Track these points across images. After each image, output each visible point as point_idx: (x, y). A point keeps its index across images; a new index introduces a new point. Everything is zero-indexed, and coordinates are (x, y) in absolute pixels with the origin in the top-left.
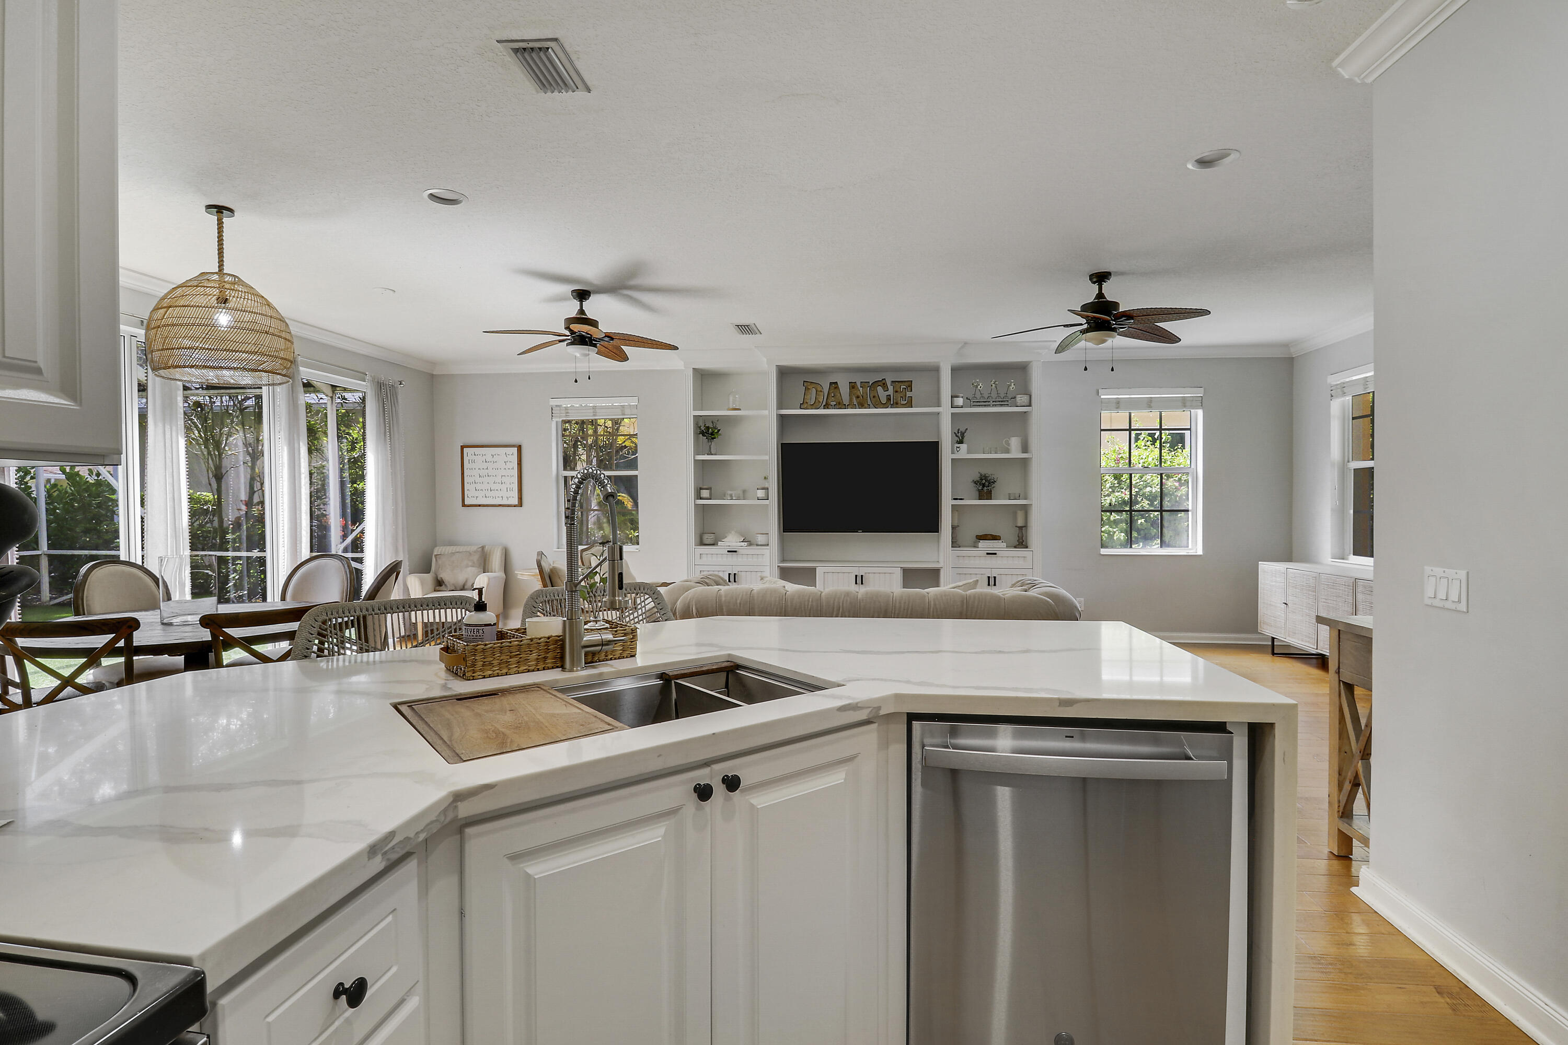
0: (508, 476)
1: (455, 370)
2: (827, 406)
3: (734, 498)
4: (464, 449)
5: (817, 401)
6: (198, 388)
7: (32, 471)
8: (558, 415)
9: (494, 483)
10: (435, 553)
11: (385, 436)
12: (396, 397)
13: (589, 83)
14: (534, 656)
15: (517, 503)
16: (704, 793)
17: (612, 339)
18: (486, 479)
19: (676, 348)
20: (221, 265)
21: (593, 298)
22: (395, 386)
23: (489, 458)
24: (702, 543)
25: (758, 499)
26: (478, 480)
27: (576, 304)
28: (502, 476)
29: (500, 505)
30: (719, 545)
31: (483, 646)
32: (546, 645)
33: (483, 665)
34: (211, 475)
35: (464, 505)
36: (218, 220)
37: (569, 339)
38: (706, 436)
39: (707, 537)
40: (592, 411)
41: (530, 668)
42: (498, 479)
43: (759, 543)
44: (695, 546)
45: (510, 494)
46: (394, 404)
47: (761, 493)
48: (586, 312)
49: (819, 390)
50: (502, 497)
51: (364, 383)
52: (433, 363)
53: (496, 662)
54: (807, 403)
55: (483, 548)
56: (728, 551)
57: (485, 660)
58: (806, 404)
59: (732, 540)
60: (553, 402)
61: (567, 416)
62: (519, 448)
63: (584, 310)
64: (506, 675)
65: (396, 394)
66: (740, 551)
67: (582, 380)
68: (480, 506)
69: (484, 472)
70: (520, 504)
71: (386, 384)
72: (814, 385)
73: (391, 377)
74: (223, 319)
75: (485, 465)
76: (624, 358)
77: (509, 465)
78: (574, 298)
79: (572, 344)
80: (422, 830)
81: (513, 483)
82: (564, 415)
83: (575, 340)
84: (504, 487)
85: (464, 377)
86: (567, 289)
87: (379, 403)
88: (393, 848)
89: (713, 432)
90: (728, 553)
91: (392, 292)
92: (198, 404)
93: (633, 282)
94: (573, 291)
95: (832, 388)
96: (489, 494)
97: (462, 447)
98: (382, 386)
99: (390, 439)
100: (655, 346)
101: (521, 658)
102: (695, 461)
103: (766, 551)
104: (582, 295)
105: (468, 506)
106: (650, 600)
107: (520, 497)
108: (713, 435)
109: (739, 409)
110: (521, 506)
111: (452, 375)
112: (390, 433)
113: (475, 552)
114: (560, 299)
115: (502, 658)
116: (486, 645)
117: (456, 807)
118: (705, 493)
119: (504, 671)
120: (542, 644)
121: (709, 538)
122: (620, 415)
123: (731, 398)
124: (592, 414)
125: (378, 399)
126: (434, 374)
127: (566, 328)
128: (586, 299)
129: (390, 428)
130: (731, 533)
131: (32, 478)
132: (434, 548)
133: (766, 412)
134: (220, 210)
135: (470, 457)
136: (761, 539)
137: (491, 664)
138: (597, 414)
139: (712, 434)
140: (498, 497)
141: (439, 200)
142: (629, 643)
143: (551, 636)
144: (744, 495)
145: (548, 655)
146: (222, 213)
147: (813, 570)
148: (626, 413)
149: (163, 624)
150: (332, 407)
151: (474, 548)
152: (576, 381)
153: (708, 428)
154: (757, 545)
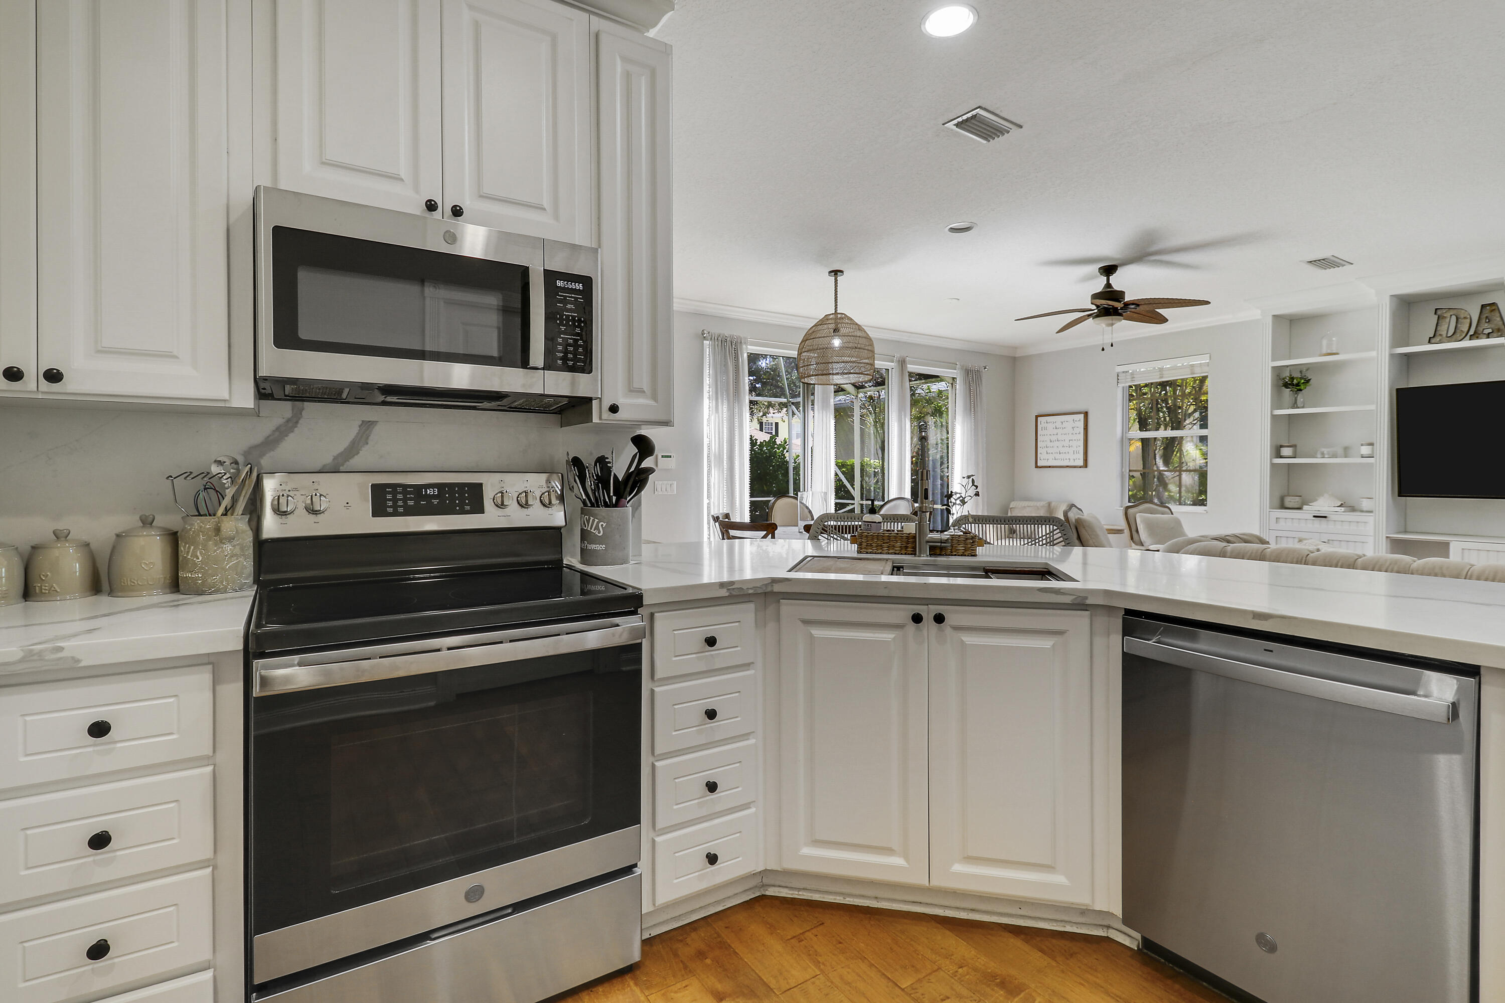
0: (1075, 440)
1: (1032, 351)
2: (1476, 336)
3: (1326, 456)
4: (1039, 418)
5: (1458, 331)
6: (871, 386)
7: (787, 447)
8: (1124, 381)
9: (1063, 447)
10: (1011, 507)
11: (971, 410)
12: (981, 380)
13: (1018, 122)
14: (898, 544)
15: (1082, 465)
16: (917, 619)
17: (1138, 305)
18: (1056, 444)
19: (1208, 303)
20: (836, 308)
21: (1119, 271)
22: (980, 370)
23: (1058, 425)
24: (1283, 507)
25: (1362, 457)
26: (1049, 444)
27: (1104, 279)
28: (1070, 440)
29: (1067, 466)
30: (1304, 509)
31: (866, 534)
32: (907, 539)
33: (867, 546)
34: (878, 448)
35: (1037, 467)
36: (835, 279)
37: (1095, 313)
38: (1289, 388)
39: (1289, 500)
40: (1158, 373)
41: (896, 552)
42: (1066, 443)
43: (1365, 509)
44: (1270, 508)
45: (1076, 456)
46: (979, 384)
47: (1365, 450)
48: (1112, 285)
49: (1462, 316)
50: (1069, 459)
51: (955, 371)
52: (1015, 348)
53: (874, 545)
54: (1441, 335)
55: (1049, 504)
56: (1314, 516)
57: (868, 542)
58: (1440, 337)
59: (1323, 505)
60: (1120, 369)
61: (1132, 381)
62: (1086, 414)
63: (1110, 284)
64: (881, 554)
65: (981, 378)
66: (1332, 517)
67: (1108, 348)
68: (1050, 467)
69: (1054, 438)
70: (1086, 465)
71: (972, 370)
72: (1452, 312)
73: (975, 363)
74: (837, 342)
75: (1055, 431)
76: (1163, 320)
77: (1076, 430)
78: (1101, 275)
79: (1097, 316)
80: (751, 588)
81: (1079, 446)
82: (1130, 380)
83: (1100, 312)
84: (1071, 450)
85: (1040, 356)
86: (1094, 268)
87: (966, 386)
88: (734, 589)
89: (1299, 383)
90: (1314, 518)
91: (956, 300)
92: (871, 398)
93: (1154, 248)
94: (1100, 269)
95: (1486, 313)
96: (1058, 456)
97: (1037, 417)
98: (969, 371)
99: (974, 415)
100: (1184, 304)
101: (890, 544)
102: (1274, 417)
103: (1370, 519)
104: (1109, 270)
105: (1040, 467)
106: (1058, 531)
107: (1085, 458)
108: (1300, 386)
109: (1337, 354)
110: (1086, 467)
111: (1031, 355)
112: (974, 410)
113: (1042, 507)
114: (1089, 278)
115: (878, 543)
116: (868, 533)
117: (772, 586)
118: (1286, 451)
119: (880, 551)
120: (905, 537)
121: (1292, 501)
122: (1187, 375)
123: (1325, 342)
124: (1158, 377)
125: (966, 382)
126: (1017, 356)
127: (1092, 303)
128: (1112, 274)
129: (974, 407)
130: (1323, 496)
131: (787, 451)
132: (1011, 502)
133: (1374, 354)
134: (836, 273)
135: (1043, 425)
136: (1365, 504)
137: (871, 545)
138: (1164, 376)
139: (1298, 385)
140: (1066, 459)
141: (958, 231)
142: (970, 546)
143: (911, 533)
144: (1347, 451)
145: (908, 545)
146: (837, 274)
147: (1446, 545)
148: (1196, 372)
149: (799, 532)
150: (952, 391)
151: (1042, 503)
152: (1103, 349)
153: (1292, 379)
154: (1362, 511)
